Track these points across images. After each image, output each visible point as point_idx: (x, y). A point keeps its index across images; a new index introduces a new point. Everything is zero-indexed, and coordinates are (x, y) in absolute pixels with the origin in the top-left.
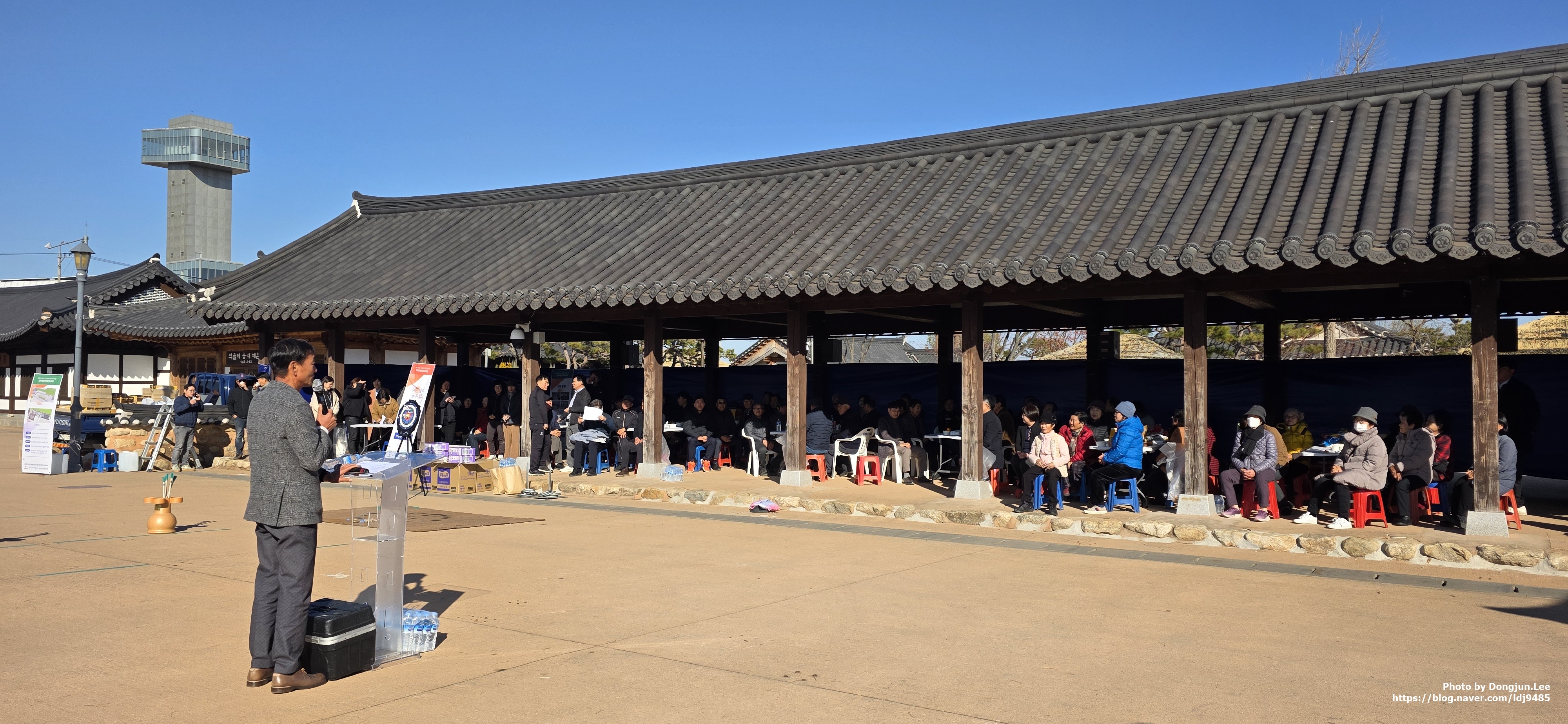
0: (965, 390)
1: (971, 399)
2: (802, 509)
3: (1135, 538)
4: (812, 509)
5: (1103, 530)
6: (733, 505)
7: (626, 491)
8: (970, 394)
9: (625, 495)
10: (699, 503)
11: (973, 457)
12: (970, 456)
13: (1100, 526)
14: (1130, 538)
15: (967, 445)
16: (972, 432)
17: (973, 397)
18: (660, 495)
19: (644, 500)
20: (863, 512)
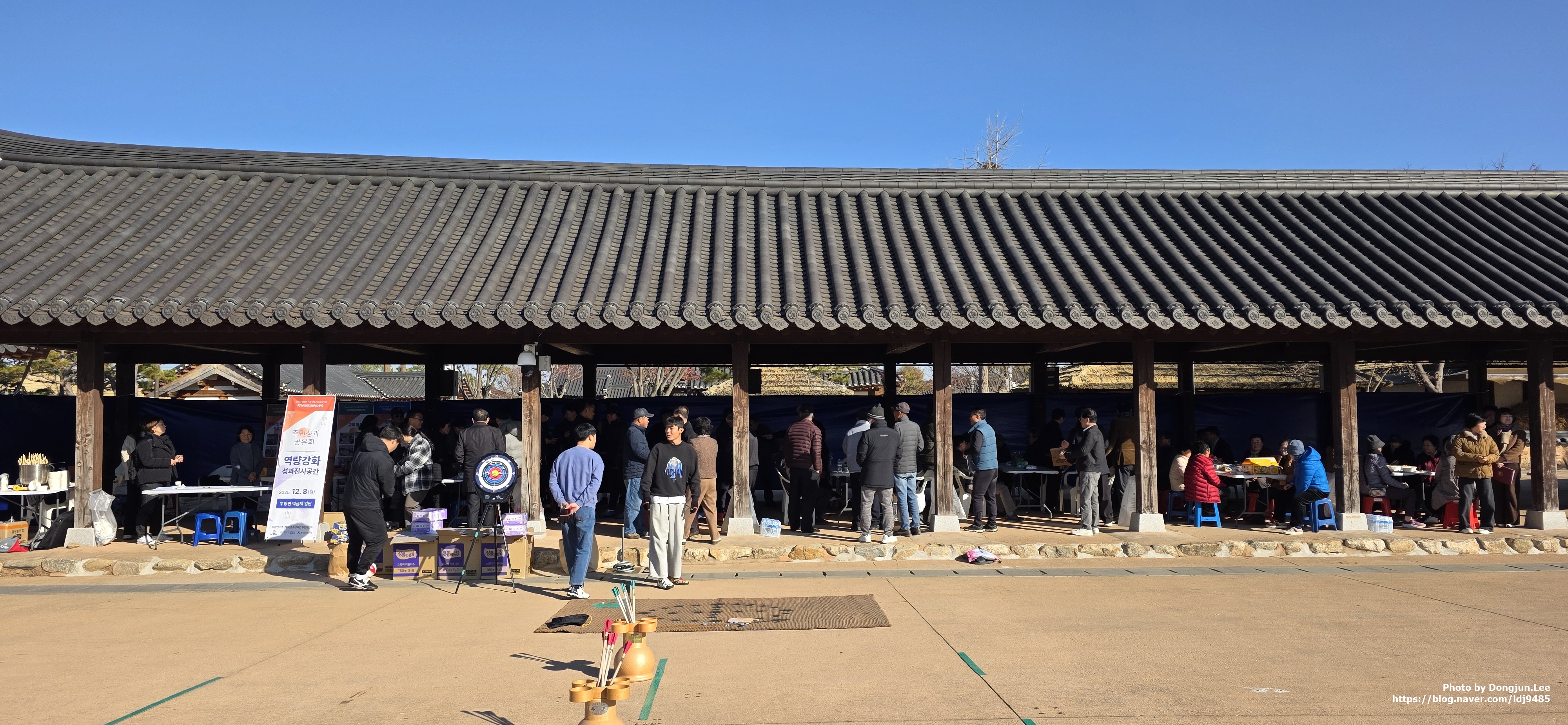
0: (1143, 427)
1: (1149, 435)
2: (1014, 557)
3: (1360, 554)
4: (1028, 555)
5: (1333, 549)
6: (927, 558)
7: (766, 553)
8: (1149, 429)
9: (765, 557)
10: (878, 559)
11: (1152, 490)
12: (1150, 490)
13: (1329, 546)
14: (1356, 555)
15: (1146, 479)
16: (1151, 467)
17: (1151, 433)
18: (819, 554)
19: (797, 561)
20: (1090, 553)
